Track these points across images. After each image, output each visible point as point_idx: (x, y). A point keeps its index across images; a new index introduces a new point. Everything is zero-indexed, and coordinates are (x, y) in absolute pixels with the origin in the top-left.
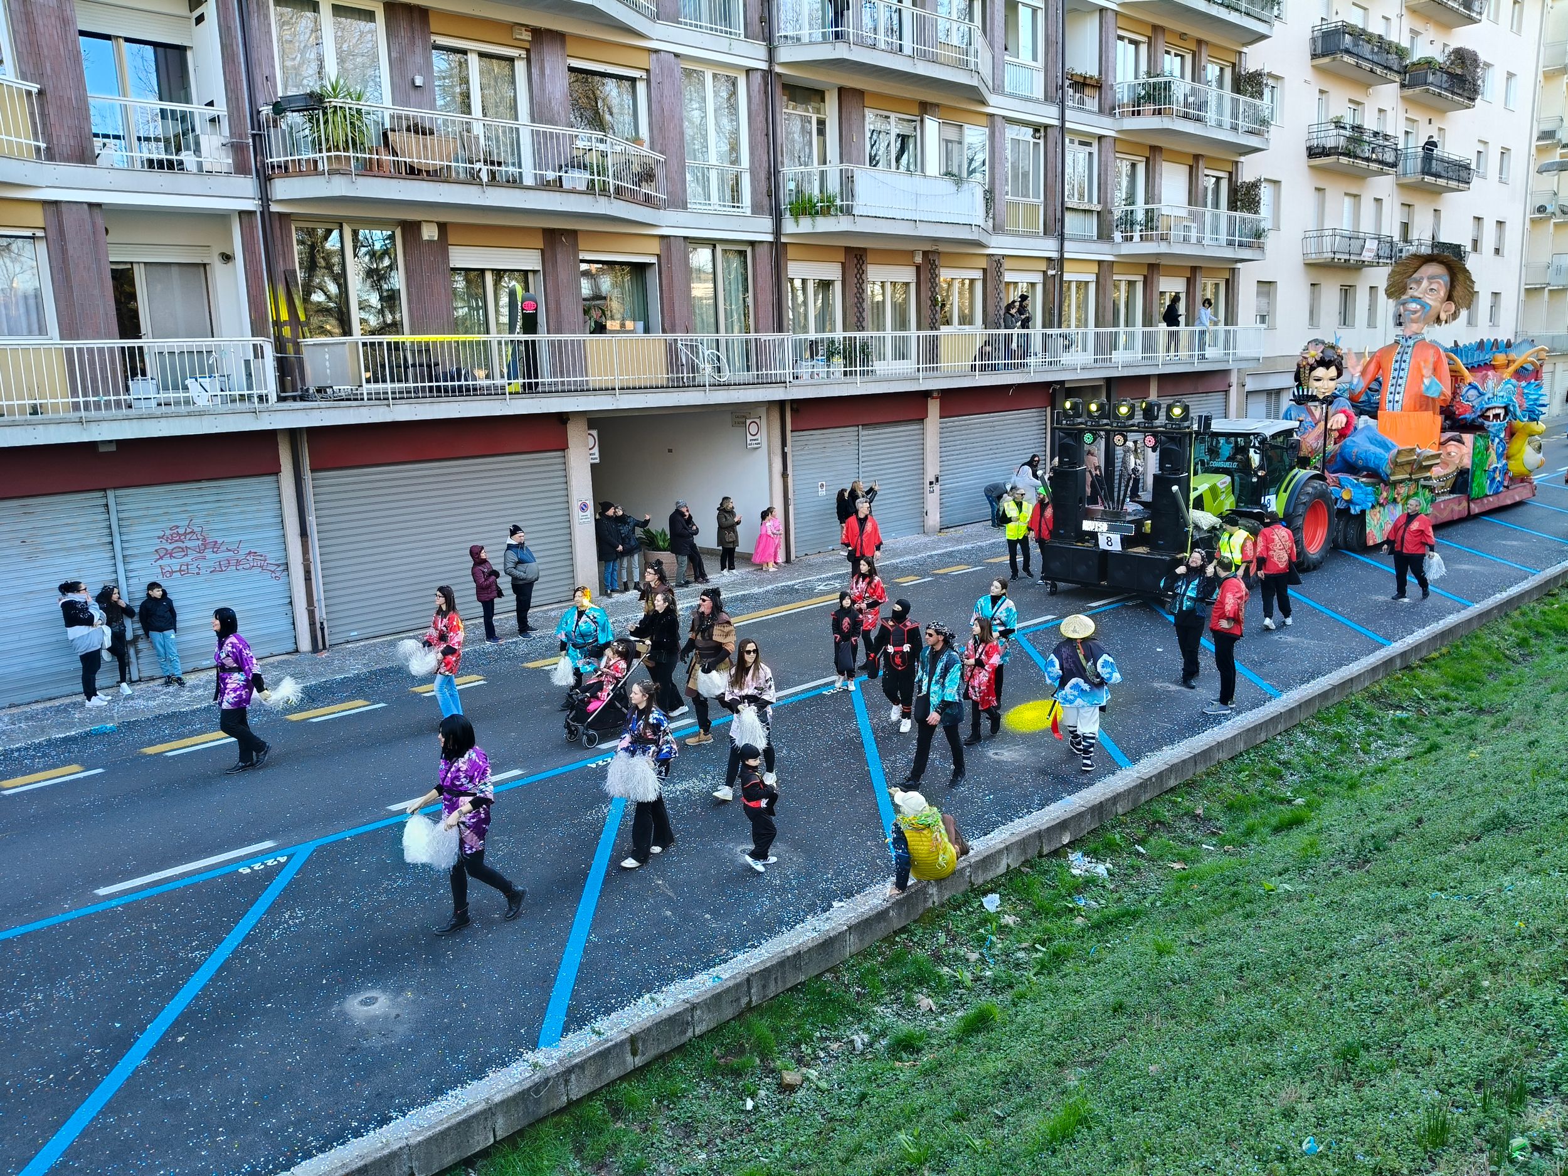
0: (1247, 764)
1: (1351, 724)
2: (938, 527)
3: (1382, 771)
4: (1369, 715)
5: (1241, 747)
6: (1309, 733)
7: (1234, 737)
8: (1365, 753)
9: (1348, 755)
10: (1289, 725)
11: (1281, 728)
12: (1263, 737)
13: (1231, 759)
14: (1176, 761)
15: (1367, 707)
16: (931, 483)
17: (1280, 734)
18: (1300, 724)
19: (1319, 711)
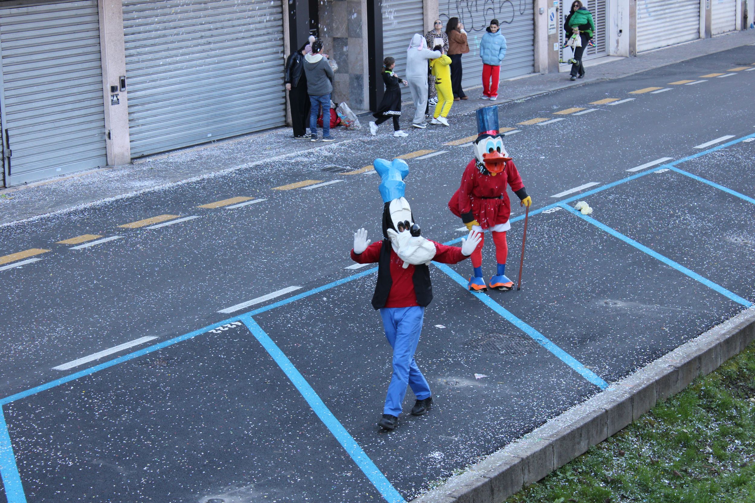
0: (563, 488)
1: (700, 420)
2: (128, 156)
3: (740, 483)
4: (724, 405)
5: (554, 463)
6: (645, 438)
7: (544, 451)
8: (720, 458)
9: (697, 463)
10: (618, 427)
11: (607, 432)
12: (583, 446)
13: (542, 481)
14: (465, 490)
15: (720, 395)
16: (113, 89)
17: (606, 440)
18: (633, 425)
19: (658, 405)
